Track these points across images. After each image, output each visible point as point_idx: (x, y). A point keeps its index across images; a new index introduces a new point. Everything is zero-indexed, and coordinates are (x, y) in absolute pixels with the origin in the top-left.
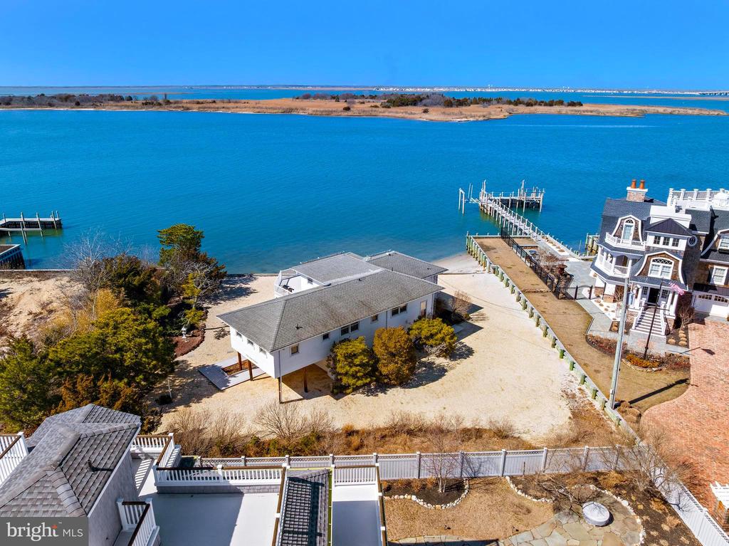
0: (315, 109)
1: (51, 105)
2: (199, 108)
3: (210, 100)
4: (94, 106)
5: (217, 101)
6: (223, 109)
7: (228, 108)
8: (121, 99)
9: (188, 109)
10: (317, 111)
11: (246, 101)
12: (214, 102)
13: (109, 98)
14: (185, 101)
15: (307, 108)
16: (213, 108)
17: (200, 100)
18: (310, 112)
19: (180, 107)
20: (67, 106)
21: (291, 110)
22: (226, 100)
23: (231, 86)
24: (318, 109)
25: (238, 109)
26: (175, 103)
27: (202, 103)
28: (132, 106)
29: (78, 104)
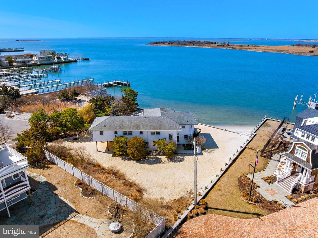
0: (293, 51)
1: (185, 45)
2: (239, 48)
3: (247, 45)
4: (199, 45)
5: (250, 45)
6: (249, 49)
7: (251, 49)
8: (212, 43)
9: (234, 48)
10: (294, 52)
11: (263, 46)
12: (248, 46)
13: (207, 42)
14: (235, 45)
15: (290, 50)
16: (245, 49)
17: (242, 45)
18: (290, 52)
19: (231, 47)
20: (190, 45)
21: (281, 51)
22: (254, 45)
23: (270, 39)
24: (295, 51)
25: (255, 50)
26: (231, 46)
27: (243, 46)
28: (213, 46)
29: (194, 45)
